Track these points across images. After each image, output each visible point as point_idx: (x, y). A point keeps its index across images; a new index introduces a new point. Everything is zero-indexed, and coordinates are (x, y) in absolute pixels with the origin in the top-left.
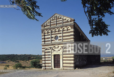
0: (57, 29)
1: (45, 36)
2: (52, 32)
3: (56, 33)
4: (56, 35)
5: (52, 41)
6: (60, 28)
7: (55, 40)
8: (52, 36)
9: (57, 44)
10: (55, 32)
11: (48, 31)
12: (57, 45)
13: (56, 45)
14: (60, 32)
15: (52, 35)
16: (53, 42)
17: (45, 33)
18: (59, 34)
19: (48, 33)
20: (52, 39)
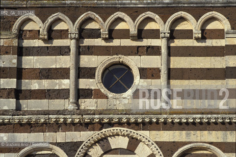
0: (127, 18)
1: (21, 52)
2: (83, 33)
3: (116, 42)
4: (115, 58)
5: (82, 94)
6: (150, 14)
7: (104, 90)
8: (87, 61)
9: (129, 124)
10: (110, 38)
11: (50, 20)
12: (125, 130)
13: (116, 129)
14: (146, 42)
15: (81, 51)
16: (88, 104)
17: (21, 35)
18: (137, 51)
19: (51, 34)
20: (84, 83)
